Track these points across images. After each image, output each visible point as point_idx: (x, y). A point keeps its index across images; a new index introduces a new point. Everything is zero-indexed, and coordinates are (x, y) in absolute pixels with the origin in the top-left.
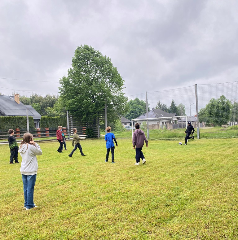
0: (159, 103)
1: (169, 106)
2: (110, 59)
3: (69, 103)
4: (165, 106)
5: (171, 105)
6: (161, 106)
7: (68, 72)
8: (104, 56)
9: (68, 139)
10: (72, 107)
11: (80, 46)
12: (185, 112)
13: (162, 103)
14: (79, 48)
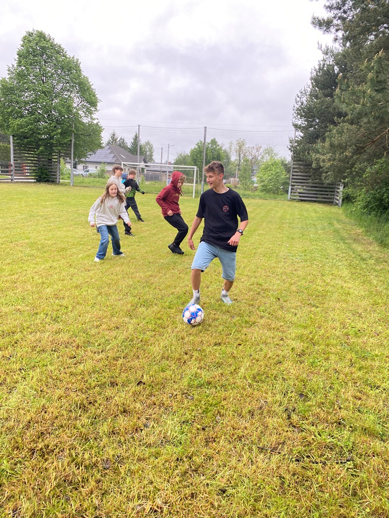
0: (114, 135)
1: (129, 143)
2: (80, 63)
3: (18, 125)
4: (123, 140)
5: (133, 141)
6: (116, 140)
7: (9, 70)
8: (72, 56)
9: (12, 180)
10: (22, 132)
11: (31, 31)
12: (153, 156)
13: (119, 137)
14: (30, 34)
